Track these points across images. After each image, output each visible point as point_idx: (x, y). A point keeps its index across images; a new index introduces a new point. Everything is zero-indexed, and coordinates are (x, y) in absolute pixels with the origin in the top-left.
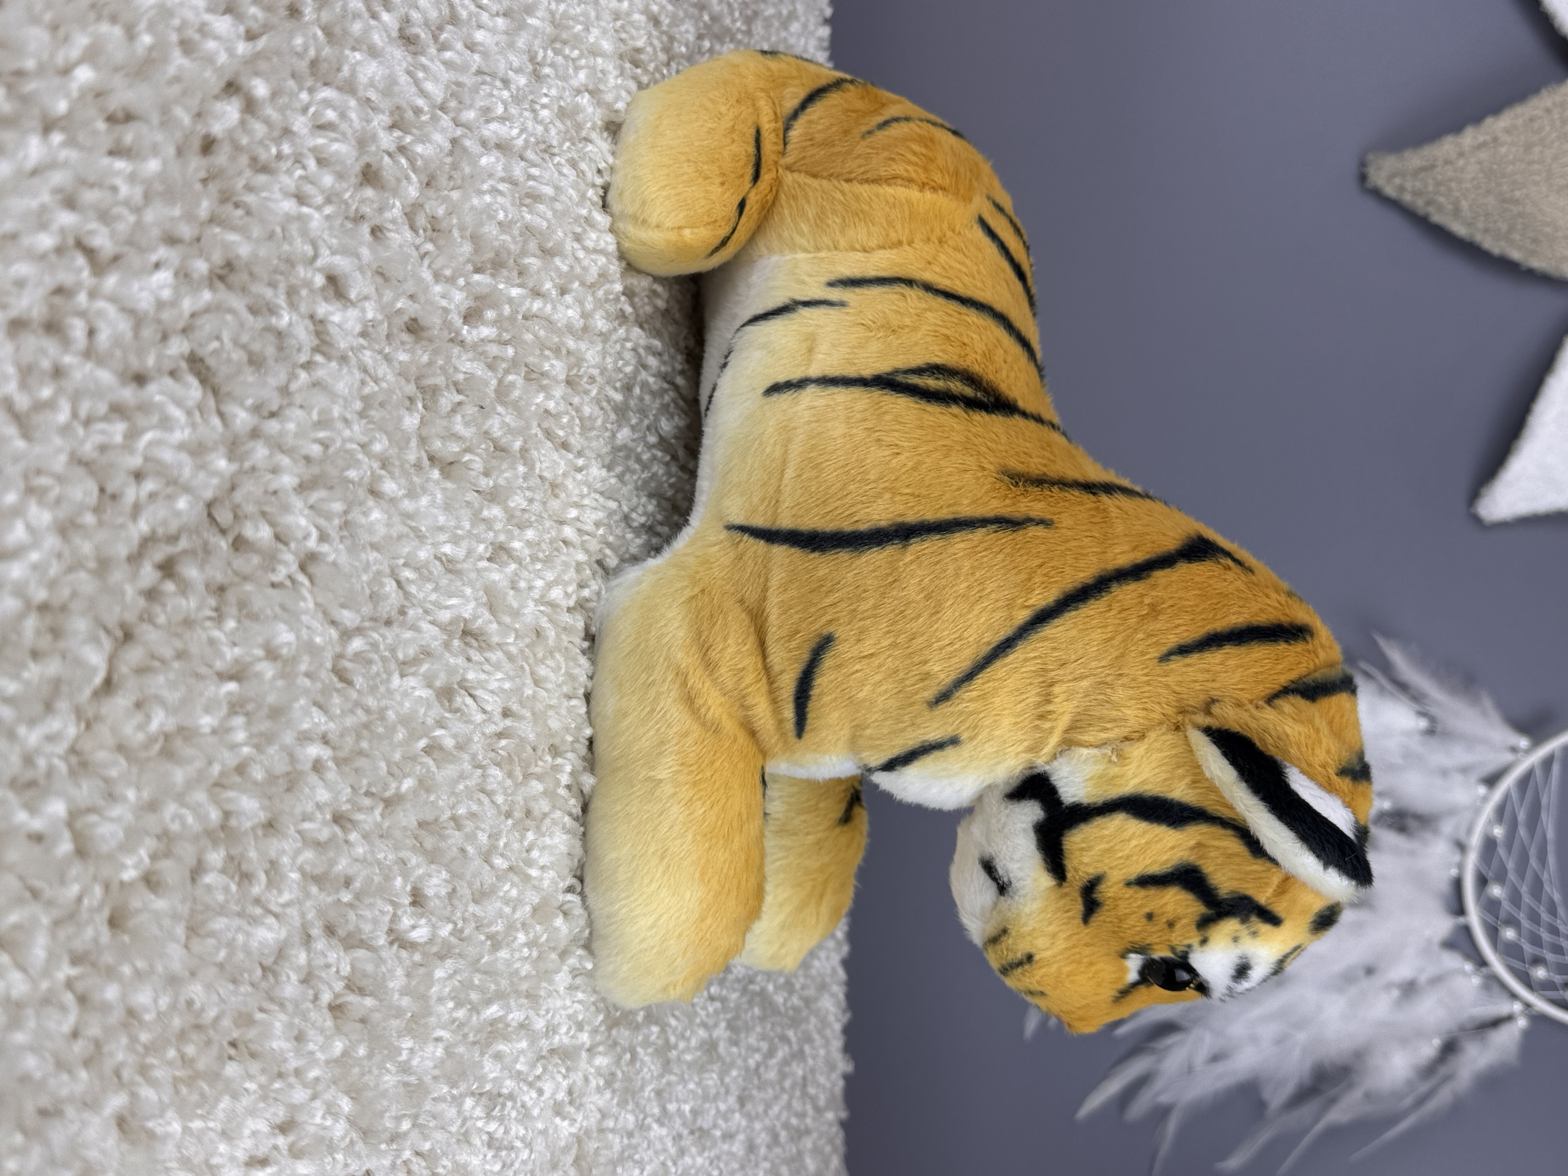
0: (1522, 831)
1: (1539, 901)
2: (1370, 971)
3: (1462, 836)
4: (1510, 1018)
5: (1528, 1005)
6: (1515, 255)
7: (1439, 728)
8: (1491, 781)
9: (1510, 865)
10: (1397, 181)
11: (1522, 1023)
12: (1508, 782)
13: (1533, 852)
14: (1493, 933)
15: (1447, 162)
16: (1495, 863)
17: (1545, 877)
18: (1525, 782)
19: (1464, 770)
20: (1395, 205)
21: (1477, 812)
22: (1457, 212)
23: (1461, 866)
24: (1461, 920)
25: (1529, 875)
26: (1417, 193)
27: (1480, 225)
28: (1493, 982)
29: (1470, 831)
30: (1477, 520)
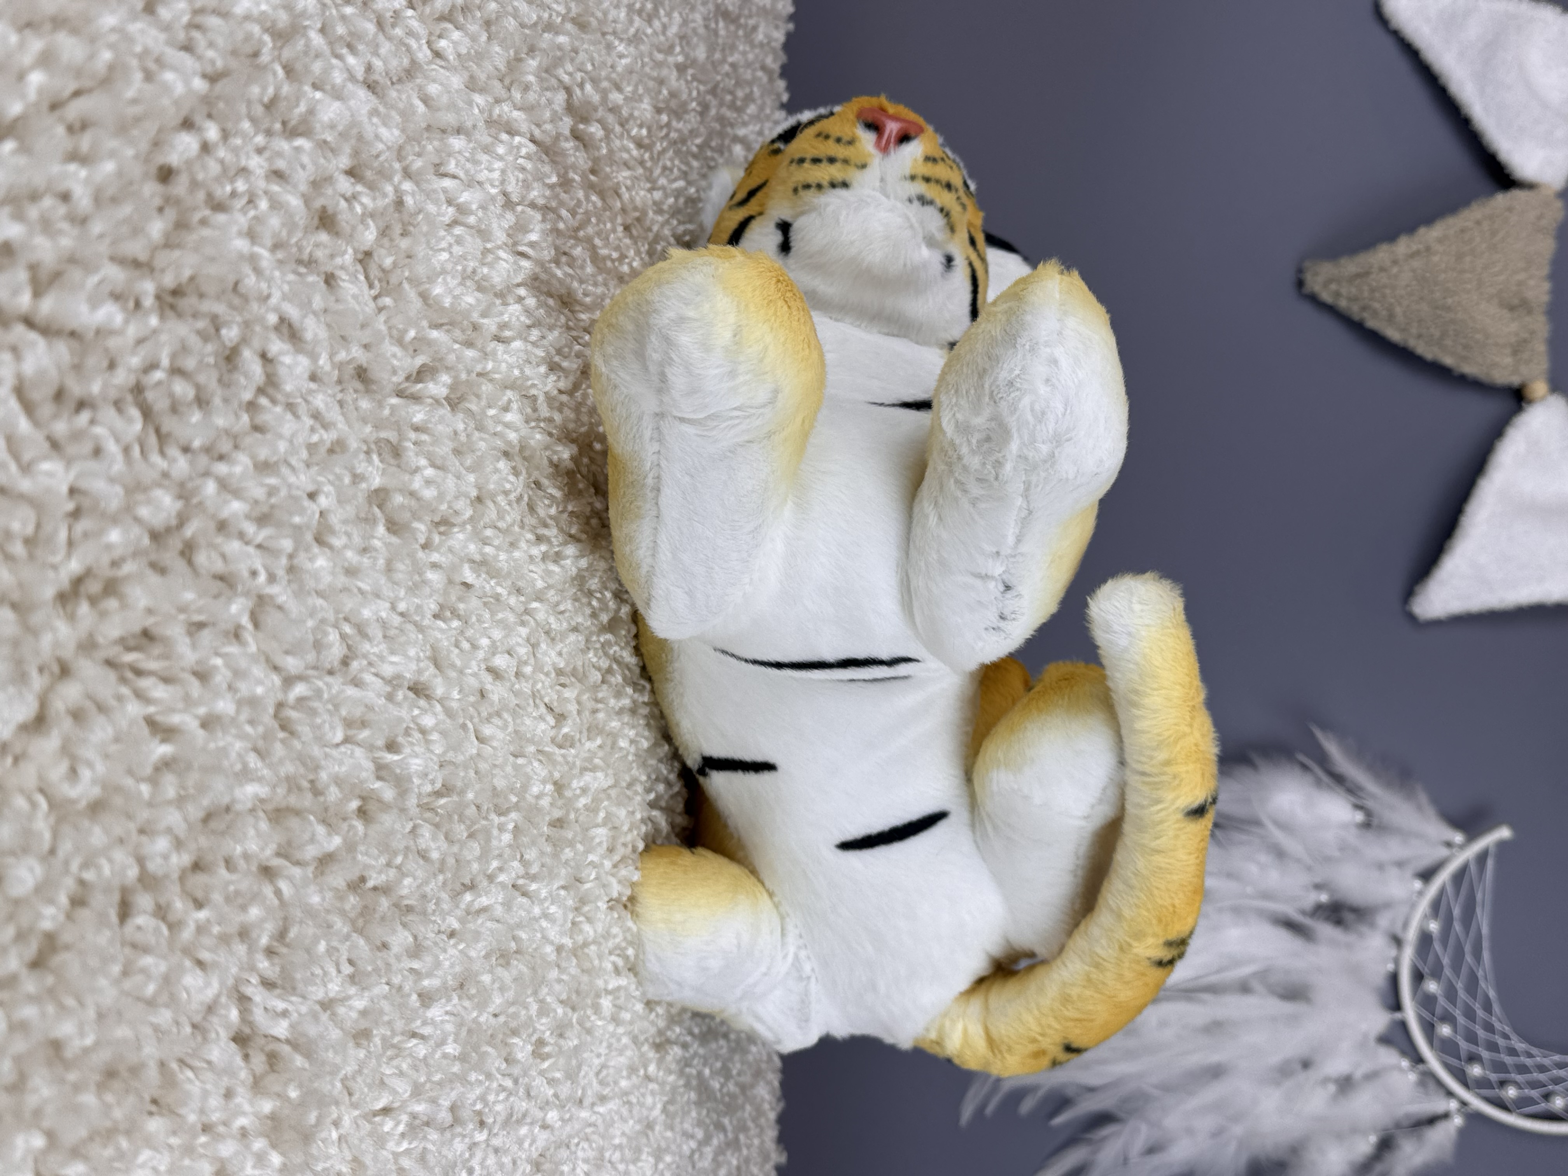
0: (1457, 926)
1: (1475, 998)
2: (1306, 1064)
3: (1398, 931)
4: (1446, 1116)
5: (1464, 1104)
6: (1448, 361)
7: (1375, 822)
8: (1427, 875)
9: (1446, 961)
10: (1333, 287)
11: (1458, 1121)
12: (1444, 877)
13: (1468, 948)
14: (1429, 1029)
15: (1382, 269)
16: (1431, 958)
17: (1480, 974)
18: (1459, 876)
19: (1400, 864)
20: (1331, 310)
21: (1413, 906)
22: (1391, 317)
23: (1397, 961)
24: (1398, 1016)
25: (1464, 970)
26: (1352, 299)
27: (1414, 331)
28: (1429, 1079)
29: (1406, 925)
30: (1412, 618)
